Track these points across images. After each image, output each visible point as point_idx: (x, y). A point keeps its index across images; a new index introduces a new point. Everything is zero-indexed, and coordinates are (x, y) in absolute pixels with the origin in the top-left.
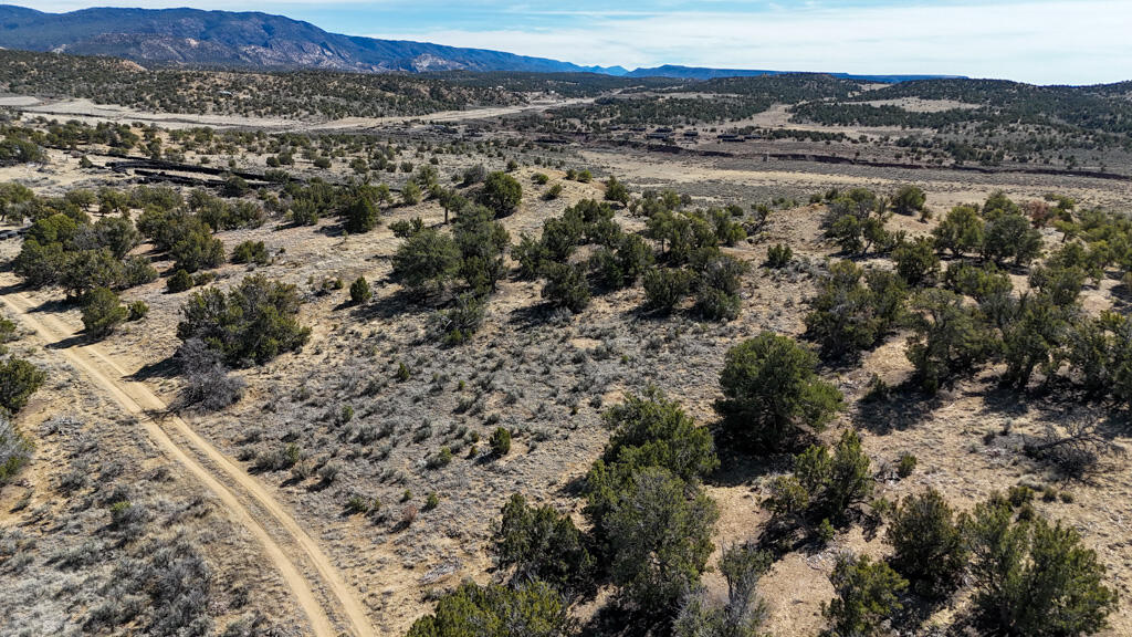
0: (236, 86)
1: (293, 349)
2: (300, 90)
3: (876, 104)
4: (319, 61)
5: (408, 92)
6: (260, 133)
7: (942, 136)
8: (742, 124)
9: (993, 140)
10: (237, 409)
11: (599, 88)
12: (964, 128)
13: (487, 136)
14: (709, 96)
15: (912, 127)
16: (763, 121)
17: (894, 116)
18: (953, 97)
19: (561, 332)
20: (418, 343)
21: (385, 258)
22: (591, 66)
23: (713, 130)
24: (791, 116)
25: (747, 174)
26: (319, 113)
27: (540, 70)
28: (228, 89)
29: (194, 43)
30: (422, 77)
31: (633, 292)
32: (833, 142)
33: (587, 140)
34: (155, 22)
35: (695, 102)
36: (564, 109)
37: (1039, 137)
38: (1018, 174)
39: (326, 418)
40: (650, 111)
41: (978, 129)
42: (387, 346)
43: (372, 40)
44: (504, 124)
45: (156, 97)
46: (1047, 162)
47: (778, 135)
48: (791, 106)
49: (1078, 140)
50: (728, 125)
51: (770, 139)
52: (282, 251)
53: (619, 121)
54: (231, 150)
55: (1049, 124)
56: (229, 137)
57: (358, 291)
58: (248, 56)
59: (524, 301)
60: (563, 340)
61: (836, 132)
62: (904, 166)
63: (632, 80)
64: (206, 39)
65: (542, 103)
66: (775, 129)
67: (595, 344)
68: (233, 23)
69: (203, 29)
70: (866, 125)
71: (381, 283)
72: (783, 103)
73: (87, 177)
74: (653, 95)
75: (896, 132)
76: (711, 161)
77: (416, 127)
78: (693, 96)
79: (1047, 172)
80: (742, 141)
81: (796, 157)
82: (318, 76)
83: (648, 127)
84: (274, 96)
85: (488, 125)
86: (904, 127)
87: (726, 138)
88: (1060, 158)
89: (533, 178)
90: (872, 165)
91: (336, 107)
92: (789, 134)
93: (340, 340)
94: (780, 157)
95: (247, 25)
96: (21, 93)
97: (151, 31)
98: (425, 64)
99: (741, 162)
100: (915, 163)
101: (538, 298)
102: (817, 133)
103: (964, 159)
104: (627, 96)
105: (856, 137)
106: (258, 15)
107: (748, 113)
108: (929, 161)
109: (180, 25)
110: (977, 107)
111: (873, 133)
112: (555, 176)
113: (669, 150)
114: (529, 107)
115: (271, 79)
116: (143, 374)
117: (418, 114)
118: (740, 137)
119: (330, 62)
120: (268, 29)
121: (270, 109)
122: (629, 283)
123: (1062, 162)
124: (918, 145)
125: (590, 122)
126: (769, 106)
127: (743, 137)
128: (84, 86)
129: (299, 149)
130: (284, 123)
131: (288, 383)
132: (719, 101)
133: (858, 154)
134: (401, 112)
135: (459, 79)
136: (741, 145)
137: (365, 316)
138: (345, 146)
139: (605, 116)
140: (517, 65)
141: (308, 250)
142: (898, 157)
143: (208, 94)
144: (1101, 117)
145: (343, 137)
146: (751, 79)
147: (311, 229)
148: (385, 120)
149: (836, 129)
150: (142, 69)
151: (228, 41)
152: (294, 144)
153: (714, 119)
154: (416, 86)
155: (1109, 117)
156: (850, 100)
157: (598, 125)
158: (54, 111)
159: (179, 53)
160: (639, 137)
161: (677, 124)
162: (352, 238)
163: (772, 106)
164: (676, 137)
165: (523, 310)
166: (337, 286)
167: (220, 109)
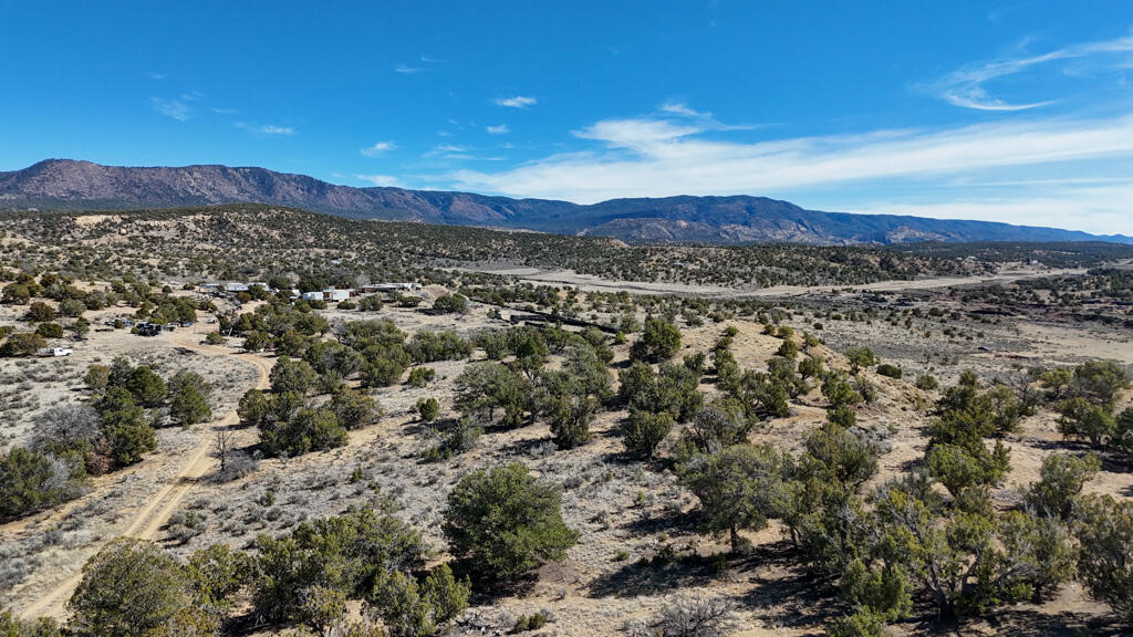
0: (690, 259)
2: (746, 262)
4: (792, 236)
5: (856, 262)
13: (918, 305)
26: (754, 282)
28: (682, 261)
29: (685, 224)
53: (1103, 294)
57: (425, 411)
58: (727, 234)
64: (695, 220)
65: (1013, 274)
69: (694, 212)
77: (844, 295)
82: (766, 251)
84: (719, 267)
85: (928, 295)
91: (774, 276)
97: (652, 216)
98: (902, 236)
106: (743, 198)
109: (676, 210)
114: (995, 278)
115: (724, 252)
117: (854, 283)
119: (802, 236)
120: (750, 210)
121: (711, 278)
125: (1063, 294)
128: (575, 260)
130: (719, 290)
134: (838, 281)
135: (930, 250)
139: (1088, 288)
140: (1009, 235)
143: (663, 266)
148: (816, 288)
150: (625, 246)
151: (713, 222)
154: (866, 257)
157: (1071, 297)
159: (670, 233)
160: (1118, 312)
167: (668, 278)
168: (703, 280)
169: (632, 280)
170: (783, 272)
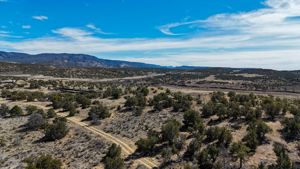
0: (78, 71)
1: (108, 117)
2: (93, 72)
3: (237, 75)
4: (97, 65)
5: (119, 72)
6: (85, 82)
7: (253, 83)
8: (202, 80)
9: (266, 84)
10: (101, 125)
11: (166, 71)
12: (259, 81)
13: (138, 83)
14: (194, 73)
15: (246, 81)
16: (208, 79)
17: (241, 78)
18: (256, 73)
19: (157, 114)
20: (131, 116)
21: (122, 103)
22: (164, 66)
23: (195, 81)
24: (215, 78)
25: (203, 91)
26: (98, 77)
27: (151, 67)
28: (76, 72)
29: (66, 61)
30: (123, 69)
31: (171, 108)
32: (225, 84)
33: (163, 84)
34: (57, 57)
35: (190, 74)
36: (158, 76)
37: (277, 83)
38: (271, 92)
39: (117, 126)
40: (179, 77)
41: (262, 81)
42: (125, 116)
43: (110, 60)
44: (143, 80)
45: (59, 74)
46: (279, 89)
47: (211, 82)
48: (215, 75)
49: (288, 84)
50: (199, 80)
51: (209, 83)
52: (102, 102)
53: (171, 79)
54: (79, 86)
55: (281, 80)
56: (78, 83)
57: (119, 108)
58: (79, 64)
59: (150, 110)
60: (157, 115)
61: (226, 82)
62: (243, 90)
63: (175, 69)
64: (69, 60)
65: (152, 75)
66: (211, 81)
67: (163, 116)
68: (76, 56)
69: (69, 58)
70: (234, 80)
71: (123, 107)
72: (213, 75)
73: (50, 91)
74: (180, 73)
75: (241, 82)
76: (194, 88)
77: (121, 81)
78: (190, 73)
79: (279, 91)
80: (202, 84)
81: (215, 88)
82: (97, 69)
83: (178, 80)
84: (87, 74)
85: (139, 80)
86: (244, 81)
87: (198, 83)
88: (283, 88)
89: (151, 89)
90: (234, 89)
91: (102, 76)
92: (214, 82)
93: (117, 116)
94: (211, 87)
95: (79, 57)
96: (26, 74)
97: (56, 59)
98: (123, 66)
99: (201, 89)
100: (246, 89)
101: (153, 109)
102: (221, 82)
103: (258, 88)
104: (173, 73)
105: (231, 83)
106: (82, 54)
107: (204, 77)
108: (249, 89)
109: (63, 57)
110: (262, 76)
111: (235, 82)
112: (156, 88)
113: (184, 86)
114: (149, 76)
115: (86, 70)
116: (82, 121)
117: (121, 78)
118: (201, 83)
119: (99, 65)
120: (84, 58)
121: (86, 77)
122: (170, 107)
123: (283, 89)
124: (247, 85)
125: (164, 79)
126: (209, 75)
127: (202, 83)
128: (41, 72)
129: (94, 85)
130: (89, 80)
131: (109, 121)
132: (197, 74)
133: (231, 87)
134: (118, 77)
135: (131, 69)
136: (202, 85)
137: (121, 112)
138: (105, 85)
139: (168, 78)
140: (145, 66)
141: (107, 102)
142: (241, 88)
143: (71, 73)
144: (294, 78)
145: (104, 83)
146: (205, 69)
147: (107, 99)
148: (114, 79)
149: (226, 81)
150: (55, 68)
151: (74, 61)
152: (93, 84)
153: (195, 79)
154: (121, 71)
155: (296, 78)
156: (230, 74)
157: (166, 80)
158: (35, 78)
159: (62, 64)
160: (176, 83)
161: (186, 80)
162: (115, 100)
163: (210, 76)
164: (185, 83)
165: (150, 111)
166: (114, 108)
167: (74, 77)
168: (84, 77)
169: (63, 78)
170: (103, 75)
